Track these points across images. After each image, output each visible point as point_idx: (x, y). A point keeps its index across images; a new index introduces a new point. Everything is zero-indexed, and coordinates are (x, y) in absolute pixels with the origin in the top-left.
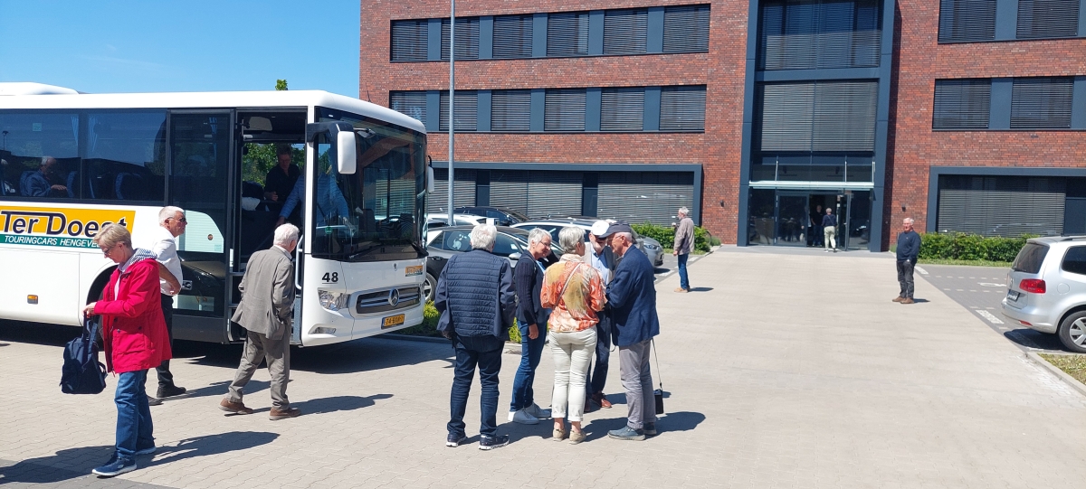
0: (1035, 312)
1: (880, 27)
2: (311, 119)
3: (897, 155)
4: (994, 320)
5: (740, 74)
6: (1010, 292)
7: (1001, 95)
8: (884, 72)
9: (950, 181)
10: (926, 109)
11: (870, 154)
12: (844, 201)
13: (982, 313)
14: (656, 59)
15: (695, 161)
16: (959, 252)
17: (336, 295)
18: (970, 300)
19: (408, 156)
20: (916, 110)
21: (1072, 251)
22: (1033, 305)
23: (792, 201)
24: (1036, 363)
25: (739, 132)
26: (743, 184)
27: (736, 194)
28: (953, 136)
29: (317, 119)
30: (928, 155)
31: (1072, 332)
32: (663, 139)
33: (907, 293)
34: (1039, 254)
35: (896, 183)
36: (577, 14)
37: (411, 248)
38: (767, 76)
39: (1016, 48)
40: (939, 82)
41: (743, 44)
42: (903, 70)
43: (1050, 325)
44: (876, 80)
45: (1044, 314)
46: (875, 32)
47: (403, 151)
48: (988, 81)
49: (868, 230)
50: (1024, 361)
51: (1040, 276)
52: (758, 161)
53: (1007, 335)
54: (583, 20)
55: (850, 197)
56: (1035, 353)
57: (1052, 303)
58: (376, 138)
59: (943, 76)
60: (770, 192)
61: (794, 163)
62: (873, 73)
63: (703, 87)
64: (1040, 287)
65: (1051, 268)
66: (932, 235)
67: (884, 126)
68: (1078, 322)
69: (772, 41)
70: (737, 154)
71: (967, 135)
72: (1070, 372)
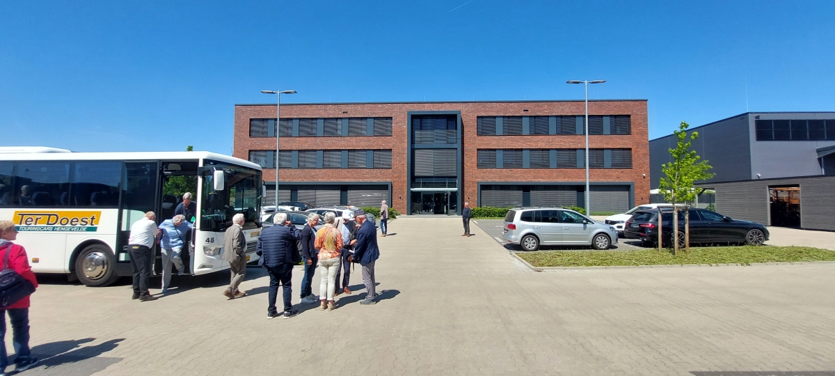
0: (513, 237)
1: (456, 129)
2: (201, 165)
3: (465, 178)
4: (501, 241)
5: (405, 145)
6: (505, 230)
7: (499, 155)
8: (458, 146)
9: (485, 187)
10: (475, 160)
11: (456, 177)
12: (447, 195)
13: (496, 238)
14: (371, 138)
15: (389, 180)
16: (489, 214)
17: (213, 248)
18: (492, 233)
19: (253, 181)
20: (471, 160)
21: (524, 213)
22: (512, 234)
23: (428, 196)
24: (514, 256)
25: (406, 169)
26: (408, 190)
27: (406, 194)
28: (484, 170)
29: (204, 165)
30: (477, 178)
31: (525, 243)
32: (375, 171)
33: (467, 232)
34: (513, 214)
35: (465, 188)
36: (337, 119)
37: (253, 224)
38: (416, 146)
39: (503, 138)
40: (478, 150)
41: (406, 133)
42: (465, 145)
43: (518, 242)
44: (456, 149)
45: (516, 237)
46: (455, 131)
47: (251, 178)
48: (495, 150)
49: (457, 207)
50: (510, 256)
51: (514, 223)
52: (414, 180)
53: (505, 246)
54: (339, 122)
55: (449, 194)
56: (514, 252)
57: (518, 233)
58: (236, 173)
59: (480, 148)
60: (419, 193)
61: (427, 181)
62: (455, 146)
63: (390, 150)
64: (514, 227)
65: (517, 220)
66: (480, 208)
67: (460, 165)
68: (527, 240)
69: (417, 132)
70: (405, 177)
71: (489, 170)
72: (525, 259)
